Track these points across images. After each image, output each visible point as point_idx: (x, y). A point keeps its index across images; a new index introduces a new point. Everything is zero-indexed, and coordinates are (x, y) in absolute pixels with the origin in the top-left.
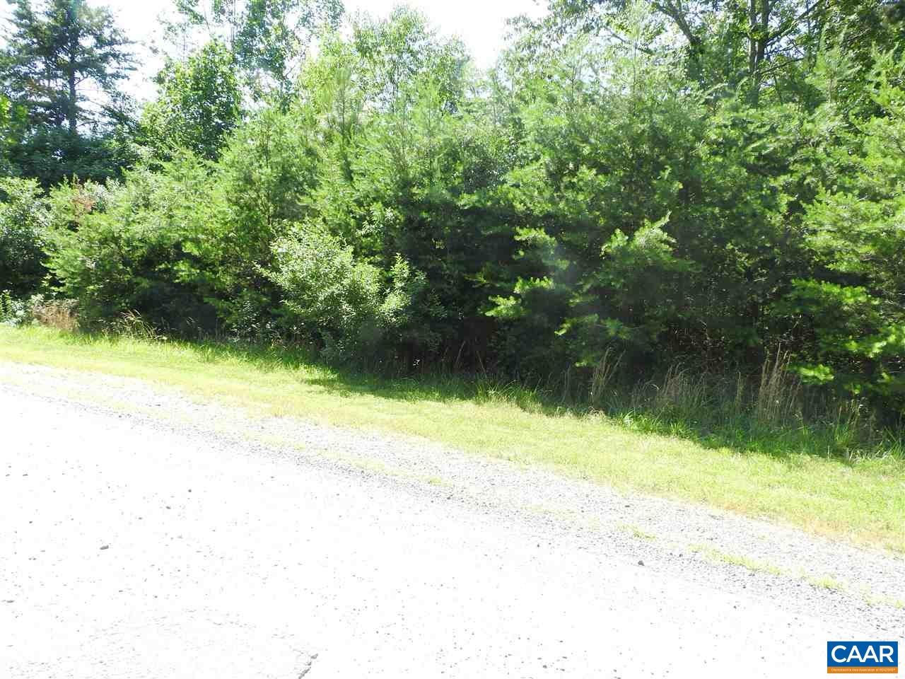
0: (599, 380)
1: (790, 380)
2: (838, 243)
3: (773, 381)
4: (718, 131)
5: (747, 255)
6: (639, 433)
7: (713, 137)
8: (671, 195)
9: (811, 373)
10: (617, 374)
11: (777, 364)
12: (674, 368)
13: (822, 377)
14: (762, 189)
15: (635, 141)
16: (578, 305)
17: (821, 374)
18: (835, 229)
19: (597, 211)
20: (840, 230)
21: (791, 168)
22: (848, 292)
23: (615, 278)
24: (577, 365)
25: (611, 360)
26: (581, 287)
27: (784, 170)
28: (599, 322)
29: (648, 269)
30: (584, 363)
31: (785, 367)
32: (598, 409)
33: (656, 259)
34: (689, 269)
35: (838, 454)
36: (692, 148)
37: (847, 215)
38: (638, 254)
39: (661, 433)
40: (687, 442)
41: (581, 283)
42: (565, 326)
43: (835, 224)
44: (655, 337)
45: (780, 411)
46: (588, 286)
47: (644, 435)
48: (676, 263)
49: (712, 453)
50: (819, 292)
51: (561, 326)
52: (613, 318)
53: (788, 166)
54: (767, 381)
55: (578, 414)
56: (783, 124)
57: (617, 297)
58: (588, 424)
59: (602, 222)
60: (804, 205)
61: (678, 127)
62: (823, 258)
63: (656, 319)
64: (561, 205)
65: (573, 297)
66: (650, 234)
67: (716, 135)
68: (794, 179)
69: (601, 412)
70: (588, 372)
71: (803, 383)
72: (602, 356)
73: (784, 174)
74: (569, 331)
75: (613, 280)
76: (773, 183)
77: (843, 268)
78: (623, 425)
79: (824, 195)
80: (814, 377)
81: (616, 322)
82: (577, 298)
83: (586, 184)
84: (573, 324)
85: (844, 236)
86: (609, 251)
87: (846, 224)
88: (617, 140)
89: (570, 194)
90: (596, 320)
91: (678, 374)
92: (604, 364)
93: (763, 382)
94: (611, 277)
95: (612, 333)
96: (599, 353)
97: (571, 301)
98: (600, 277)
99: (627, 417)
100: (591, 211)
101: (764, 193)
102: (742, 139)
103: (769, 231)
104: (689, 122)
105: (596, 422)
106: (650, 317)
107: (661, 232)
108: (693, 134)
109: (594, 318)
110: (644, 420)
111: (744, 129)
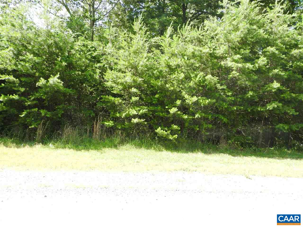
0: (40, 132)
1: (103, 126)
2: (114, 85)
3: (98, 127)
4: (79, 47)
5: (90, 87)
6: (54, 149)
7: (77, 49)
8: (62, 66)
9: (107, 124)
10: (47, 129)
11: (98, 121)
12: (67, 125)
13: (111, 124)
14: (93, 67)
15: (49, 46)
16: (29, 105)
17: (110, 123)
18: (112, 81)
19: (35, 70)
20: (114, 81)
21: (101, 61)
22: (116, 99)
23: (43, 95)
24: (30, 127)
25: (44, 124)
26: (30, 98)
27: (99, 62)
28: (38, 111)
29: (56, 92)
30: (33, 126)
31: (101, 122)
32: (39, 143)
33: (58, 88)
34: (70, 92)
35: (115, 146)
36: (70, 51)
37: (115, 77)
38: (51, 87)
39: (63, 148)
40: (72, 150)
41: (30, 97)
42: (24, 113)
43: (112, 79)
44: (60, 115)
45: (100, 136)
46: (33, 98)
47: (57, 149)
48: (65, 90)
49: (79, 152)
50: (109, 99)
51: (22, 113)
52: (43, 109)
53: (100, 60)
54: (96, 127)
55: (31, 146)
56: (98, 47)
57: (45, 102)
58: (35, 149)
59: (37, 74)
60: (104, 73)
61: (64, 43)
62: (111, 89)
63: (60, 109)
64: (19, 67)
65: (27, 102)
66: (54, 80)
67: (78, 48)
68: (101, 65)
69: (40, 144)
70: (35, 129)
71: (106, 127)
72: (41, 123)
73: (99, 63)
74: (26, 115)
75: (42, 96)
76: (96, 66)
77: (115, 92)
78: (49, 147)
79: (109, 71)
80: (109, 125)
81: (44, 110)
82: (28, 102)
83: (29, 60)
84: (27, 112)
85: (115, 83)
86: (39, 85)
87: (115, 79)
88: (41, 45)
89: (22, 63)
90: (37, 110)
91: (68, 127)
92: (41, 126)
93: (95, 127)
94: (41, 95)
95: (43, 114)
96: (39, 122)
97: (26, 103)
98: (37, 94)
99: (51, 144)
100: (32, 70)
101: (93, 68)
102: (86, 51)
103: (95, 80)
104: (68, 43)
105: (38, 148)
106: (57, 108)
107: (58, 80)
108: (70, 47)
109: (36, 109)
110: (56, 144)
111: (87, 47)
